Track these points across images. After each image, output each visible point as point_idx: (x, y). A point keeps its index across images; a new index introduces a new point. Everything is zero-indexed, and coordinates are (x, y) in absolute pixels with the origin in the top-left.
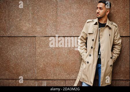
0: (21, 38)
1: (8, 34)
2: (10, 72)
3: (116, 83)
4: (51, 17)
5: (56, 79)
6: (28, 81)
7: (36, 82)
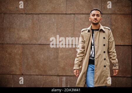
7: (58, 77)
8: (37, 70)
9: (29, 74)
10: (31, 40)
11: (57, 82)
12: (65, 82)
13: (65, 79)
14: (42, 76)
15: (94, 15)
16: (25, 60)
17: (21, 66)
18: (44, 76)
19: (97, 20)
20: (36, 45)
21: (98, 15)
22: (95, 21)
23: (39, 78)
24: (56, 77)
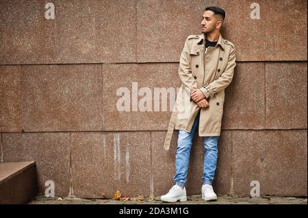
0: (79, 67)
1: (58, 60)
2: (61, 120)
3: (232, 135)
4: (126, 34)
5: (135, 130)
6: (91, 134)
7: (104, 135)
8: (56, 122)
9: (37, 130)
10: (40, 56)
11: (102, 144)
12: (119, 146)
13: (119, 139)
14: (69, 134)
16: (28, 101)
17: (20, 113)
18: (73, 134)
20: (51, 66)
22: (203, 29)
23: (60, 139)
24: (98, 135)
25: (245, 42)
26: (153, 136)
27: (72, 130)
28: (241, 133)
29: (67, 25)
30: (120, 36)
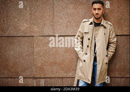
0: (19, 38)
1: (7, 34)
2: (9, 71)
5: (53, 77)
6: (27, 79)
7: (34, 80)
8: (6, 72)
13: (43, 83)
14: (14, 79)
15: (95, 9)
19: (99, 15)
20: (2, 38)
21: (99, 9)
22: (97, 16)
23: (8, 82)
24: (31, 80)
25: (120, 23)
26: (64, 81)
27: (16, 77)
28: (117, 79)
29: (12, 13)
30: (44, 19)
